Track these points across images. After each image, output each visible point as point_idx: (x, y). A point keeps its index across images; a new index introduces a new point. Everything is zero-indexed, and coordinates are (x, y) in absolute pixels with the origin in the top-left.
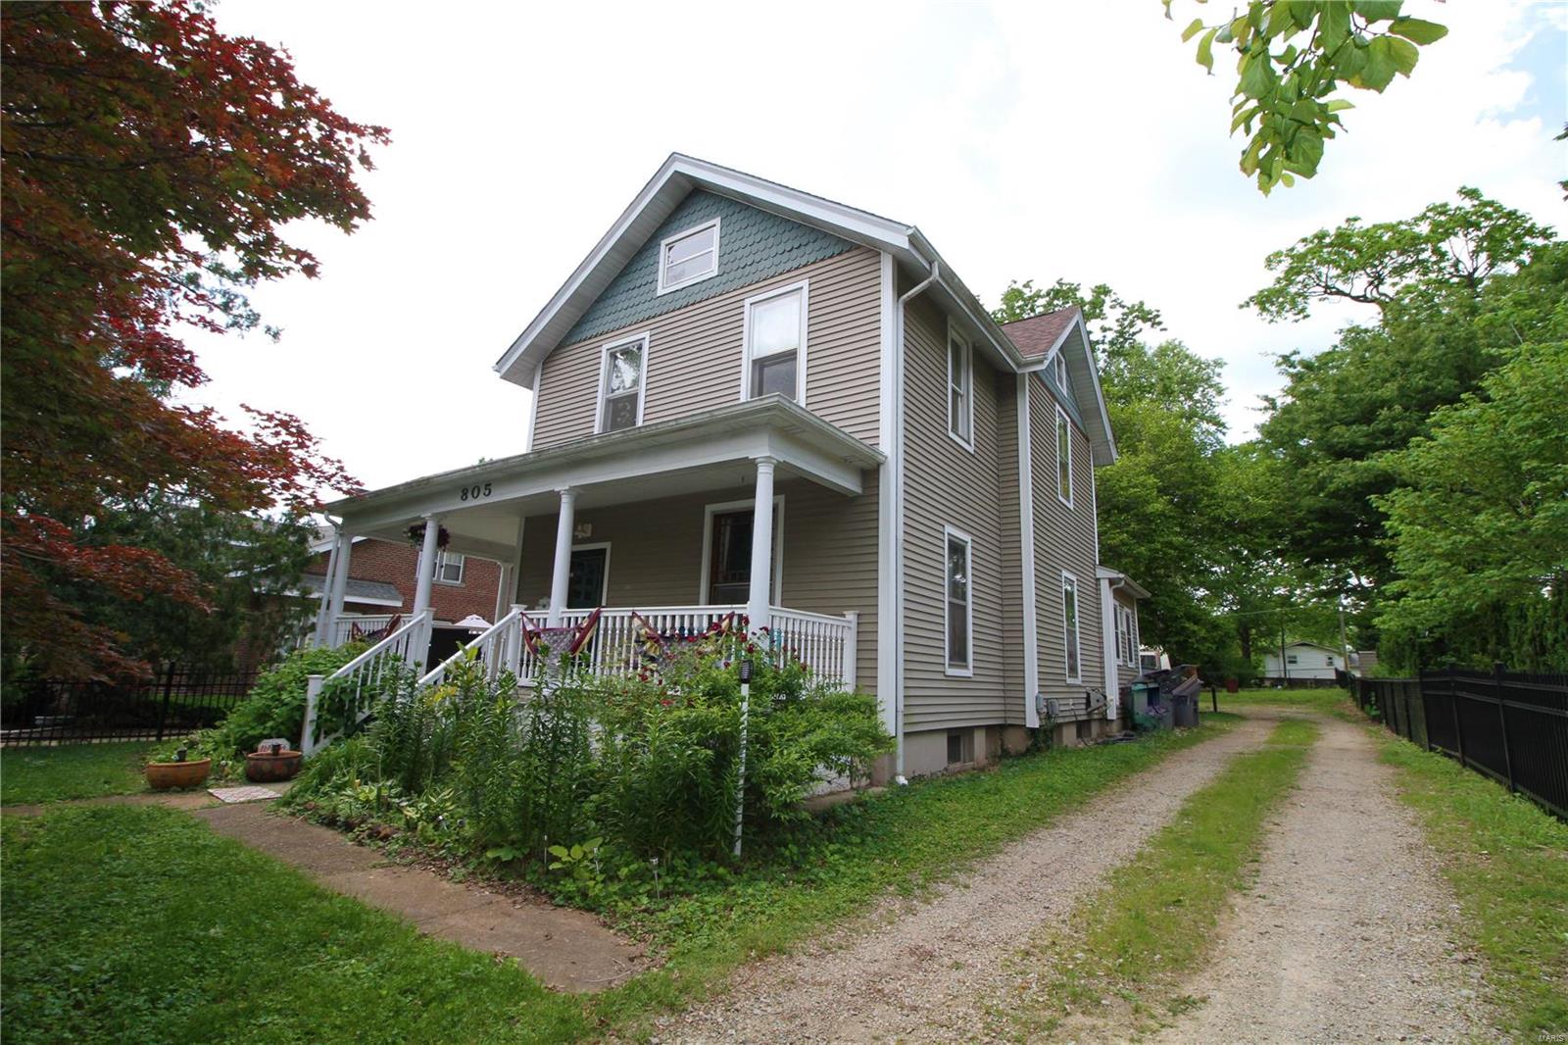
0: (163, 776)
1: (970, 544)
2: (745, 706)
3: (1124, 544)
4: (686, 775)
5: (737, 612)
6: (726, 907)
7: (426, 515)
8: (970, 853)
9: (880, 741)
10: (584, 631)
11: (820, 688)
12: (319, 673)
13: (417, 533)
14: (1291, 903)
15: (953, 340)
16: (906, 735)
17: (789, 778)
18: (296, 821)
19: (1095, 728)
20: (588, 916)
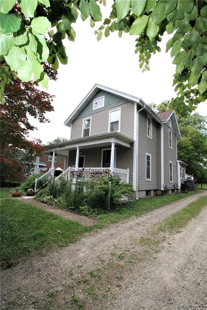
0: (14, 194)
1: (151, 156)
2: (110, 185)
3: (183, 155)
4: (100, 196)
5: (108, 169)
6: (107, 216)
7: (53, 151)
8: (148, 210)
9: (133, 191)
10: (82, 172)
11: (123, 182)
12: (37, 178)
13: (51, 154)
14: (202, 220)
15: (148, 118)
16: (138, 191)
17: (117, 197)
18: (37, 202)
19: (176, 191)
20: (86, 217)
